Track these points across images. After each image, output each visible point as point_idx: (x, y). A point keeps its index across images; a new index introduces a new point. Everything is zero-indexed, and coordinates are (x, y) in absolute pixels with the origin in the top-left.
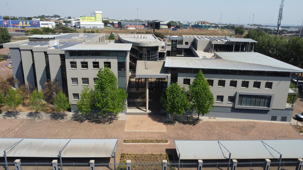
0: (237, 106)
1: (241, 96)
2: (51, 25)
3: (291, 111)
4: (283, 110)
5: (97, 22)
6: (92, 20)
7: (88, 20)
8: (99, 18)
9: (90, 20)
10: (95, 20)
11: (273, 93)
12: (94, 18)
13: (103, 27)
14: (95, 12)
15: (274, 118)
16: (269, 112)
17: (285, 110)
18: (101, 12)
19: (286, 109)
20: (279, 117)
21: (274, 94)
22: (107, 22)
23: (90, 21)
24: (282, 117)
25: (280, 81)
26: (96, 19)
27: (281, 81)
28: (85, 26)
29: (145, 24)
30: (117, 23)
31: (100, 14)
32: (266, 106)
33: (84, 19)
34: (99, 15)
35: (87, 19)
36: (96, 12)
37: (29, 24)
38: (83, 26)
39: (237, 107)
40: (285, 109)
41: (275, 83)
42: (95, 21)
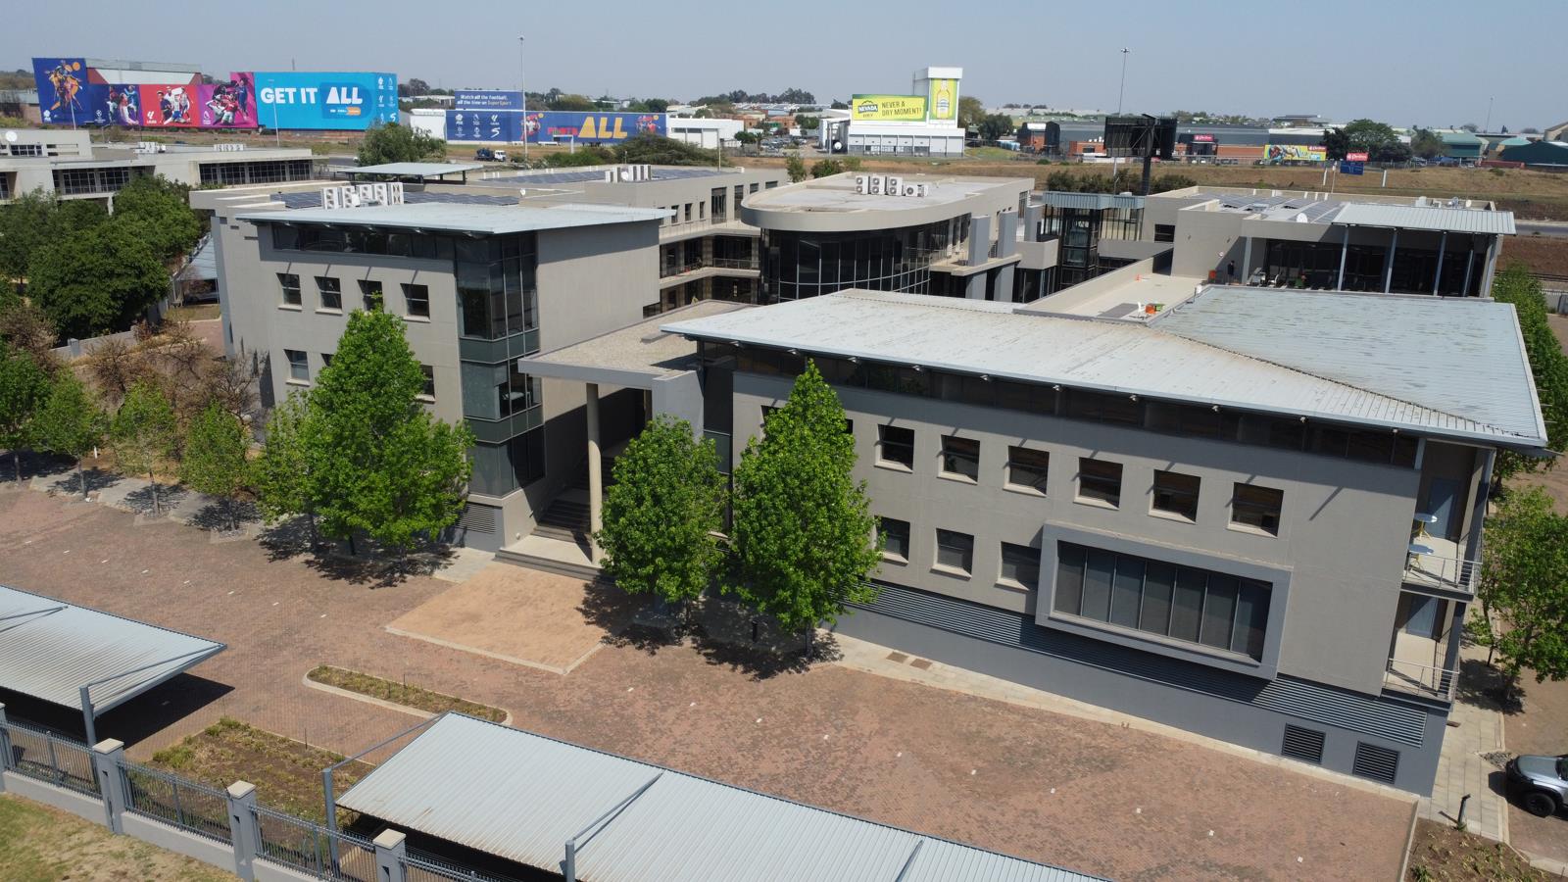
0: (1051, 614)
1: (1074, 554)
2: (715, 133)
3: (1432, 717)
4: (1371, 697)
5: (935, 121)
6: (907, 111)
7: (886, 113)
8: (943, 105)
9: (897, 112)
10: (920, 115)
11: (1286, 567)
12: (922, 101)
13: (957, 147)
14: (926, 70)
15: (1304, 744)
16: (1265, 693)
17: (1381, 699)
18: (957, 72)
19: (1384, 691)
20: (1341, 743)
21: (1286, 574)
22: (999, 123)
23: (899, 116)
24: (1362, 746)
25: (1335, 489)
26: (926, 108)
27: (1345, 491)
28: (868, 142)
29: (1192, 137)
30: (1043, 127)
31: (952, 82)
32: (1237, 649)
33: (868, 110)
34: (948, 83)
35: (884, 105)
36: (933, 72)
37: (623, 129)
38: (861, 142)
39: (1050, 619)
40: (1378, 693)
41: (1299, 497)
42: (924, 119)
